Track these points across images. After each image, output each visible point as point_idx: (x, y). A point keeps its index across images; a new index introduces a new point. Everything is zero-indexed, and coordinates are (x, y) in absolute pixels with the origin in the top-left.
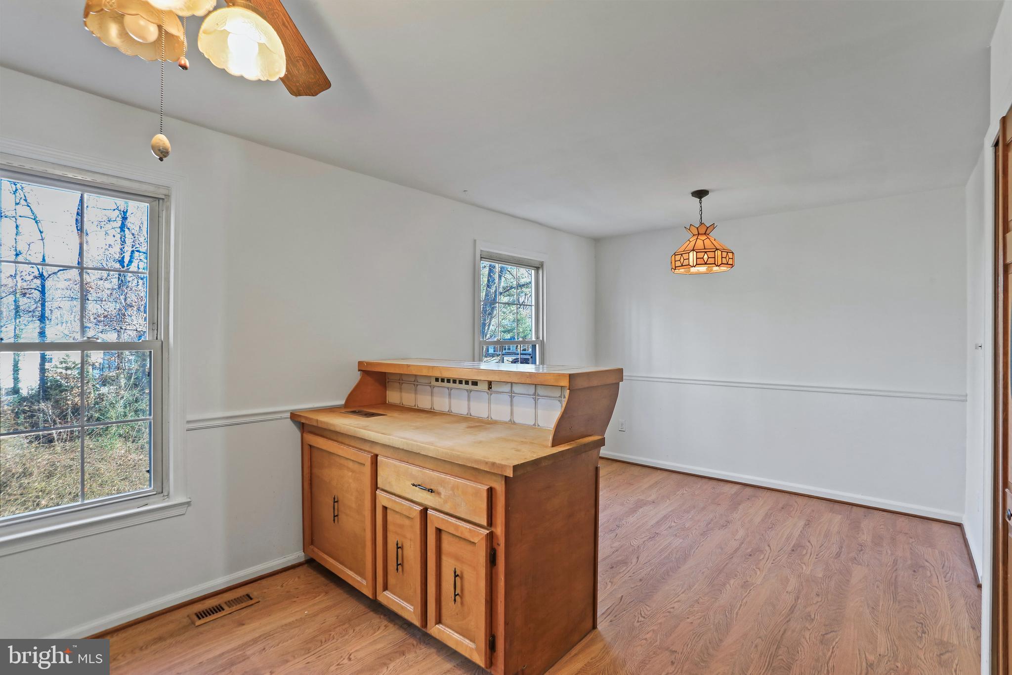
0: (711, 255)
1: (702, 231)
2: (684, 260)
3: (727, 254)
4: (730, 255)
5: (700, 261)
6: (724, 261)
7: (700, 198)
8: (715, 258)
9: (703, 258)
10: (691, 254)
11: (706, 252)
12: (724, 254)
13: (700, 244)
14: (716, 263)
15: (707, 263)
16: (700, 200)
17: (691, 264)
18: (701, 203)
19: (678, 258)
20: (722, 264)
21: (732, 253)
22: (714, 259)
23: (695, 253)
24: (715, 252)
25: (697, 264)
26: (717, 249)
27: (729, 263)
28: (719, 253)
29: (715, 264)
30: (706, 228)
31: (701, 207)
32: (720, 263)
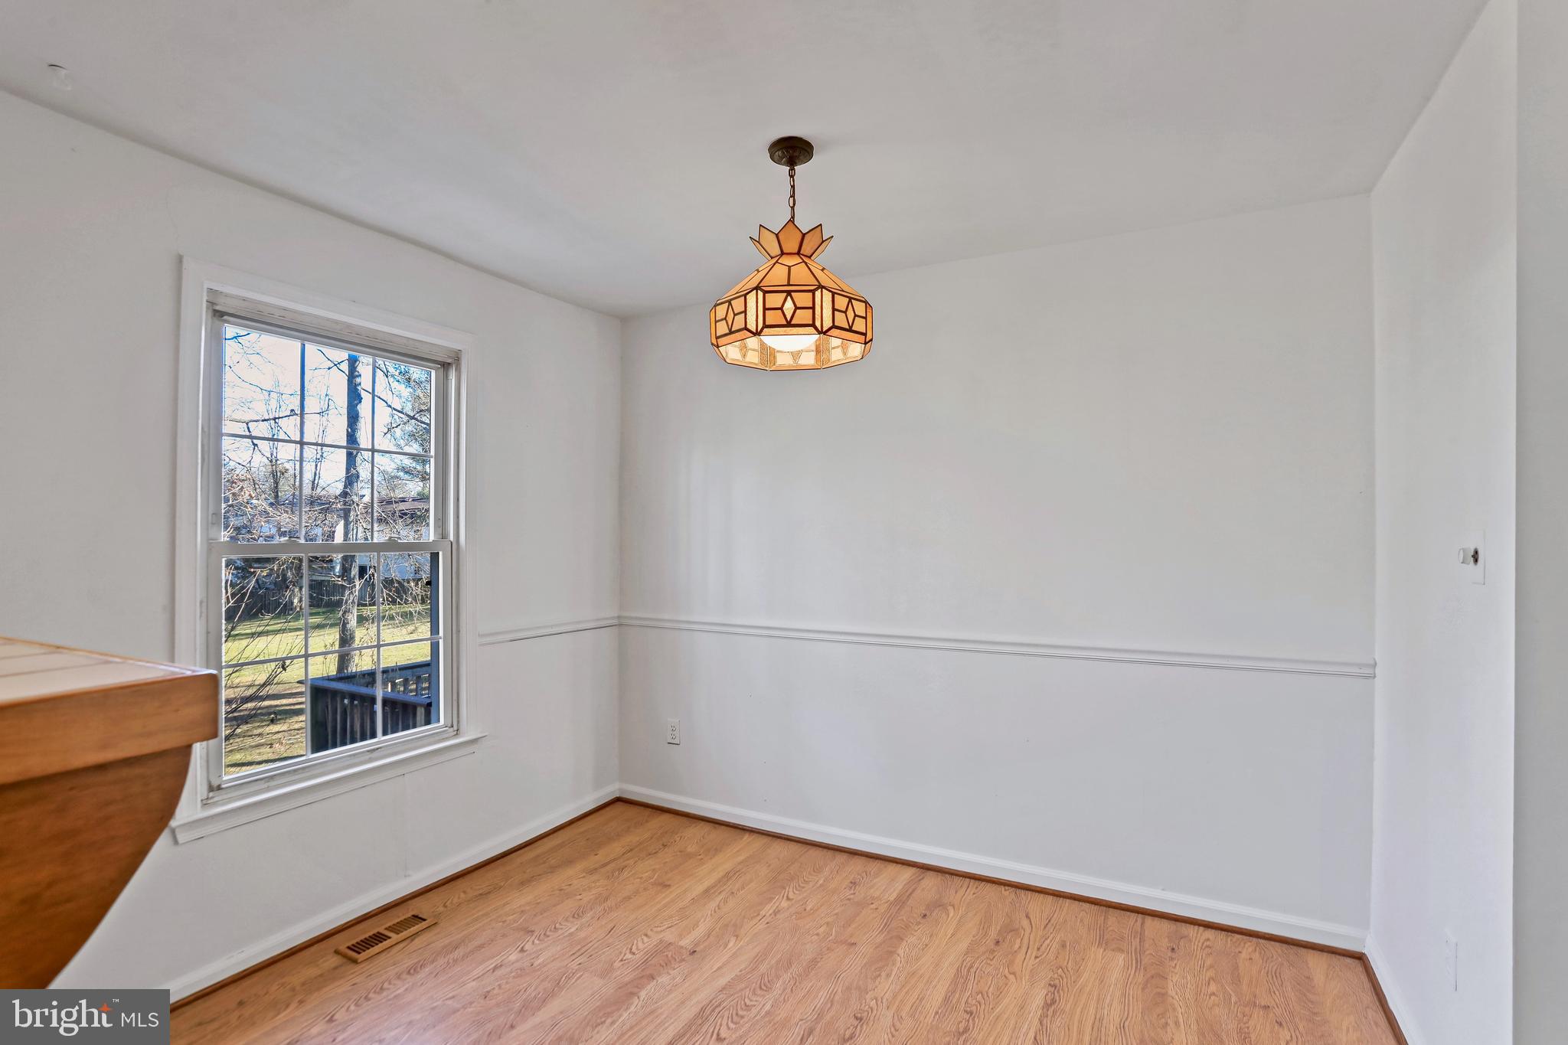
0: (803, 299)
1: (791, 245)
2: (735, 315)
3: (850, 301)
4: (860, 308)
5: (773, 317)
6: (840, 319)
7: (792, 163)
8: (813, 308)
9: (781, 309)
10: (751, 297)
11: (789, 293)
12: (842, 303)
13: (779, 275)
14: (818, 324)
15: (793, 322)
16: (792, 169)
17: (752, 326)
18: (792, 176)
19: (721, 311)
20: (834, 327)
21: (866, 302)
22: (811, 311)
23: (760, 294)
24: (813, 292)
25: (765, 326)
26: (821, 287)
27: (853, 328)
28: (827, 296)
29: (813, 325)
30: (800, 236)
31: (793, 187)
32: (827, 324)
